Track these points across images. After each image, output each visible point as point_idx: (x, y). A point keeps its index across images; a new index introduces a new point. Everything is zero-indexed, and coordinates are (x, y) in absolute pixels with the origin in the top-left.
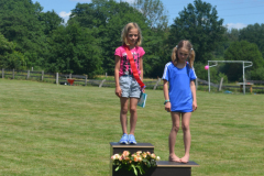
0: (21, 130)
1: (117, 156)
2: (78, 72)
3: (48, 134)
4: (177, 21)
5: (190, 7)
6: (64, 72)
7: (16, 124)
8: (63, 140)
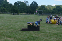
0: (10, 21)
1: (28, 24)
2: (16, 13)
3: (14, 22)
4: (31, 5)
5: (33, 2)
6: (13, 13)
7: (9, 20)
8: (17, 23)
